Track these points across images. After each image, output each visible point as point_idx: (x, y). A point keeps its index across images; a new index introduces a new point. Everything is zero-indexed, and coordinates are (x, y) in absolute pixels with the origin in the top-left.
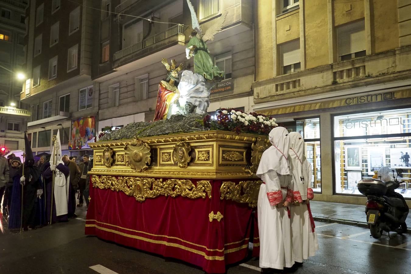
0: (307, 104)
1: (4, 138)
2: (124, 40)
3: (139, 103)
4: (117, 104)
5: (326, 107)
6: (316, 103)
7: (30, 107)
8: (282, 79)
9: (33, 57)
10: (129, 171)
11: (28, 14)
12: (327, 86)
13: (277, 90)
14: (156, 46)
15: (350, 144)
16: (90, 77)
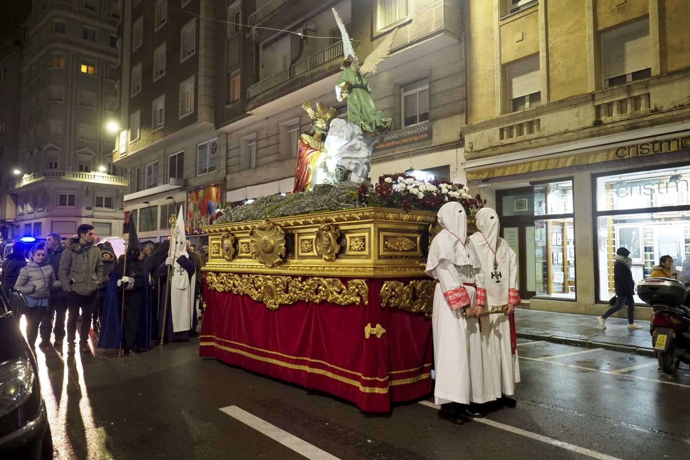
0: (552, 159)
1: (90, 219)
2: (263, 66)
3: (286, 163)
4: (254, 165)
5: (584, 162)
6: (568, 157)
7: (126, 172)
8: (512, 118)
9: (130, 97)
10: (257, 266)
11: (120, 32)
12: (586, 128)
13: (502, 138)
14: (311, 74)
15: (624, 221)
16: (213, 124)
